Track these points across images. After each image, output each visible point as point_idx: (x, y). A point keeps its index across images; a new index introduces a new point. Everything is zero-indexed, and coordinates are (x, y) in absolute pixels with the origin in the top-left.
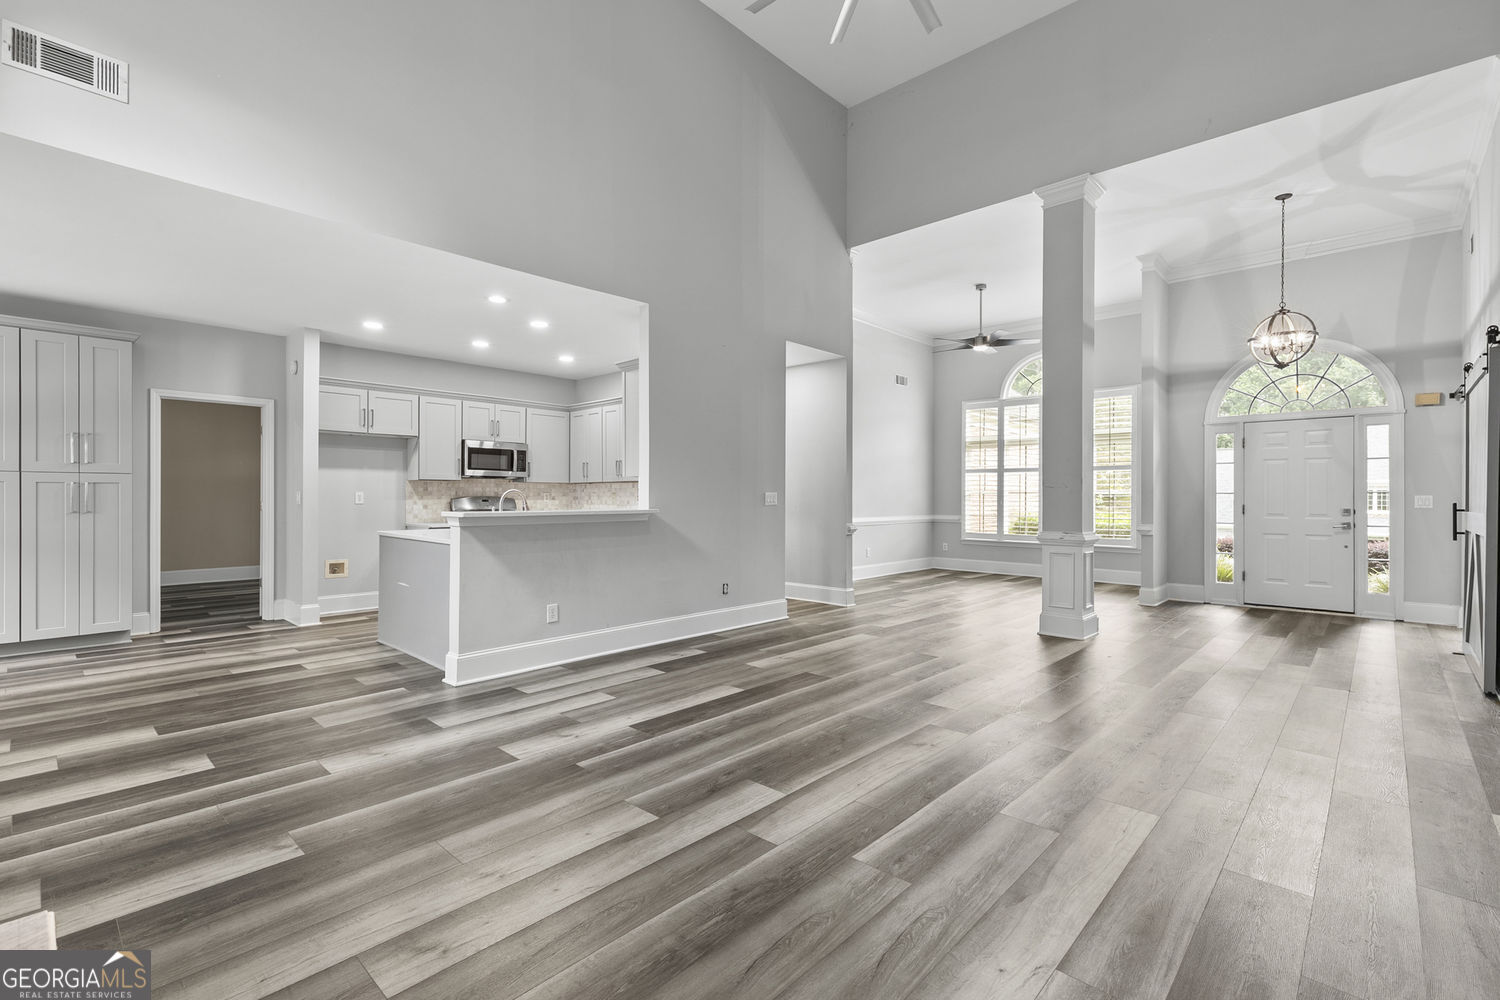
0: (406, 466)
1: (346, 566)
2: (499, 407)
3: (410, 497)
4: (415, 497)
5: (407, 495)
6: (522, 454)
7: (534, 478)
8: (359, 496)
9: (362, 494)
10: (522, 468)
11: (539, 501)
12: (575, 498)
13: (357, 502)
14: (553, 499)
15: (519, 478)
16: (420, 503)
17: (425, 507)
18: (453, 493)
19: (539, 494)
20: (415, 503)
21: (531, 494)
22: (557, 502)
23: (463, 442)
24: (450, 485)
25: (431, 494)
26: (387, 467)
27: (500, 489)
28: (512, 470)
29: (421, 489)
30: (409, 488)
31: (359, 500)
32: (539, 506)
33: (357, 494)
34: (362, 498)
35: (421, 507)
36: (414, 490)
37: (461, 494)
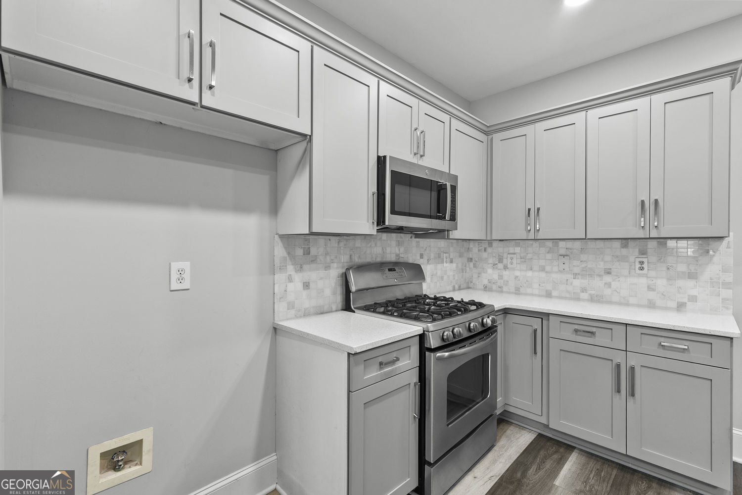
0: (275, 207)
1: (146, 447)
2: (423, 107)
3: (283, 268)
4: (290, 268)
5: (277, 263)
6: (454, 189)
7: (455, 234)
8: (181, 272)
9: (186, 265)
10: (453, 218)
11: (439, 266)
12: (470, 260)
13: (175, 286)
14: (451, 262)
15: (441, 231)
16: (298, 278)
17: (306, 286)
19: (439, 256)
20: (290, 279)
21: (432, 256)
22: (454, 265)
23: (381, 161)
24: (342, 244)
25: (314, 260)
26: (240, 207)
27: (402, 249)
28: (443, 218)
29: (299, 252)
30: (280, 251)
31: (180, 280)
32: (439, 273)
33: (175, 266)
34: (187, 276)
35: (300, 286)
36: (289, 253)
37: (357, 260)
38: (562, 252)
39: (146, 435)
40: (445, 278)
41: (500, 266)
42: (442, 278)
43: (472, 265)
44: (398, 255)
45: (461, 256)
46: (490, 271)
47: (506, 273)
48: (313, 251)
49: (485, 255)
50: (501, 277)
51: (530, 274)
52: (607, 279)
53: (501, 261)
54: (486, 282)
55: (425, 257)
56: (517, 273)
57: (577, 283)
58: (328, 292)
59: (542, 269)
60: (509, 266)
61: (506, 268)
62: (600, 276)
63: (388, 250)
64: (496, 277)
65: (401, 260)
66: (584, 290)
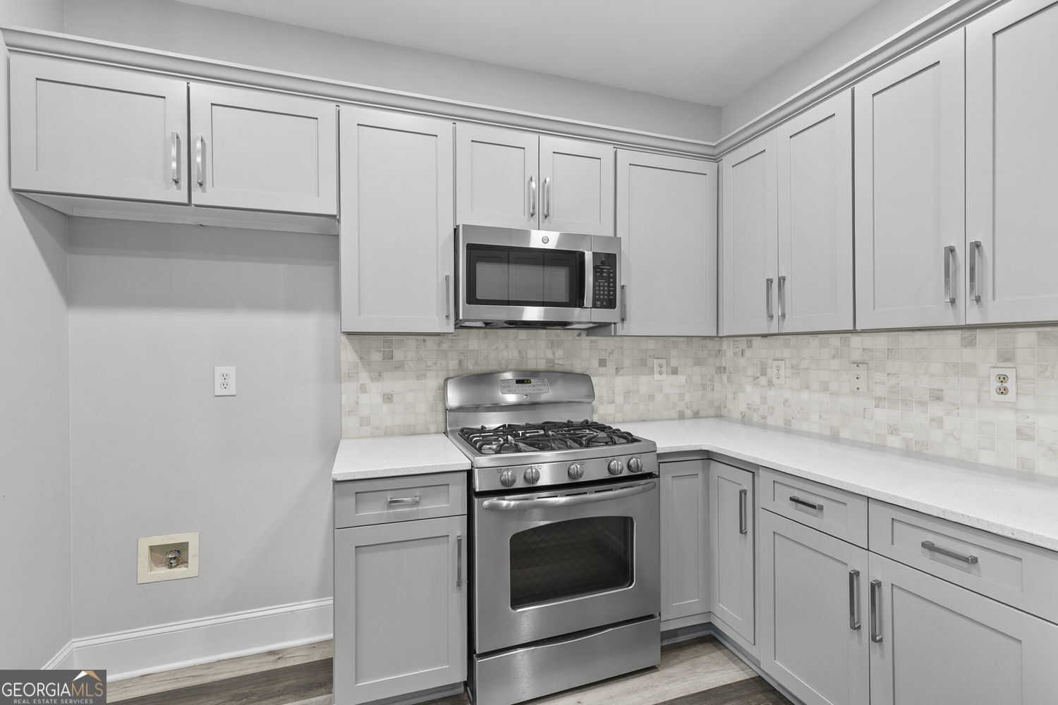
1: (193, 551)
2: (550, 143)
3: (350, 377)
4: (364, 377)
5: (345, 368)
6: (607, 264)
7: (633, 326)
8: (225, 376)
9: (231, 370)
10: (607, 299)
11: (644, 379)
12: (721, 370)
13: (219, 391)
14: (675, 372)
16: (376, 390)
17: (388, 398)
18: (453, 364)
19: (643, 363)
20: (363, 389)
21: (627, 363)
22: (681, 379)
23: (457, 233)
24: (445, 346)
25: (399, 366)
26: (295, 305)
27: (559, 353)
28: (581, 305)
29: (376, 357)
30: (348, 355)
31: (225, 386)
32: (643, 390)
33: (219, 370)
34: (232, 381)
35: (378, 399)
36: (361, 358)
37: (471, 367)
38: (857, 355)
39: (192, 539)
40: (659, 397)
41: (763, 380)
42: (651, 398)
43: (725, 377)
44: (548, 361)
45: (698, 362)
46: (749, 389)
47: (771, 393)
48: (398, 355)
49: (742, 362)
50: (764, 399)
51: (805, 396)
52: (936, 409)
53: (764, 373)
54: (743, 408)
55: (611, 366)
56: (787, 394)
57: (881, 415)
58: (422, 408)
59: (825, 388)
60: (775, 381)
61: (770, 384)
62: (922, 403)
63: (531, 354)
64: (757, 399)
65: (557, 368)
66: (893, 430)
